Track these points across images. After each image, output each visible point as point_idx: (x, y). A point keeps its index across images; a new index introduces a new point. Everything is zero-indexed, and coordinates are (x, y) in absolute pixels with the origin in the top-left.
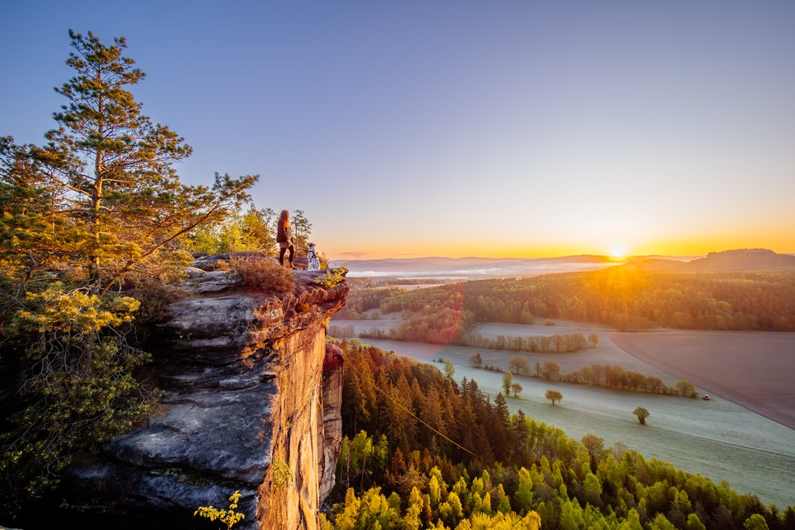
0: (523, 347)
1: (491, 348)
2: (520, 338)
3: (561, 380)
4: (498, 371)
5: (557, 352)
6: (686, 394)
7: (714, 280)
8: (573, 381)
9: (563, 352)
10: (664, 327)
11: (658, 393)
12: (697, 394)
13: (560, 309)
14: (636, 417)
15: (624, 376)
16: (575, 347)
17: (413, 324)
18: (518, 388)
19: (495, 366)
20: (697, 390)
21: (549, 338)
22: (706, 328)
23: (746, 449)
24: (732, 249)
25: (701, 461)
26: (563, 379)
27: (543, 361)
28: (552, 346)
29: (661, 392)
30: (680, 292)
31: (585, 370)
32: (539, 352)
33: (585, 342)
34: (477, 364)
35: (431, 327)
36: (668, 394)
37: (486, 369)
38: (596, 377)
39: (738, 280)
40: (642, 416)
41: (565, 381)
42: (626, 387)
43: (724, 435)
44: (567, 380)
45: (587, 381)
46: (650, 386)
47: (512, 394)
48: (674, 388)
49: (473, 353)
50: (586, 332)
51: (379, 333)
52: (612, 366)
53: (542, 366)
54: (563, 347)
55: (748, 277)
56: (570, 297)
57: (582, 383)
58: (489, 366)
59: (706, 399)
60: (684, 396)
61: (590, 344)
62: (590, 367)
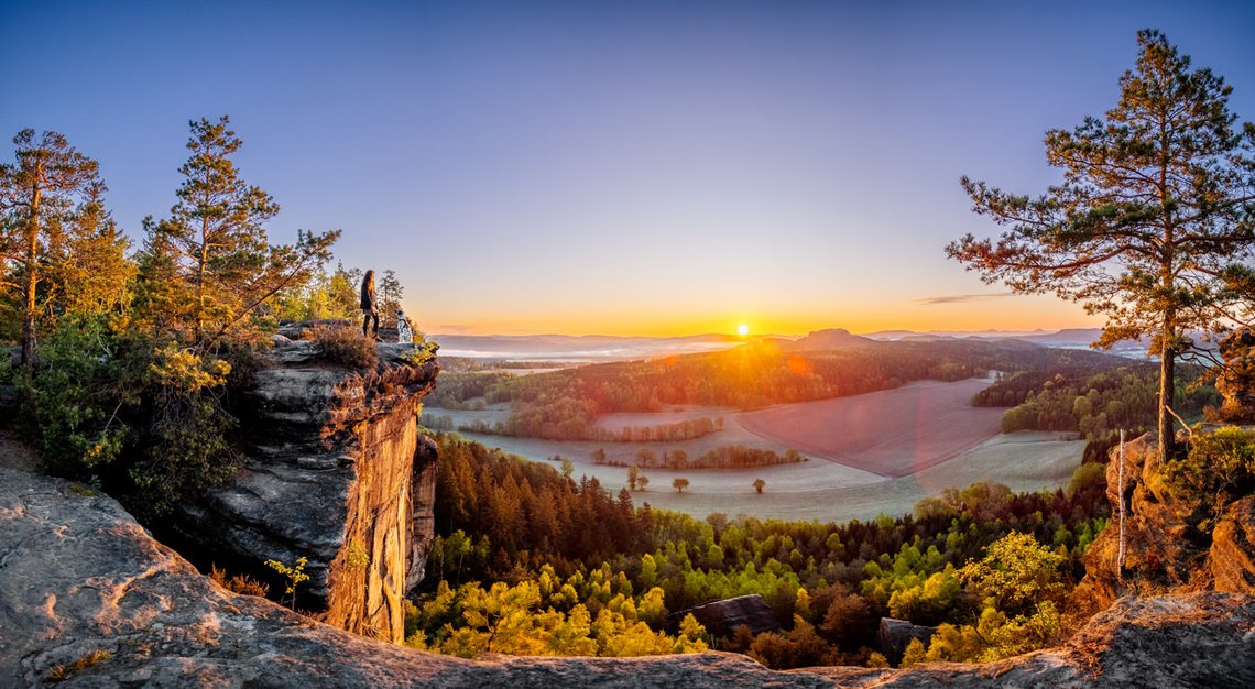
0: (650, 437)
1: (616, 441)
2: (648, 428)
3: (688, 466)
4: (623, 466)
5: (685, 439)
6: (794, 460)
8: (699, 467)
9: (692, 439)
10: (777, 403)
11: (773, 463)
12: (800, 457)
13: (688, 393)
14: (755, 488)
15: (745, 454)
16: (703, 432)
17: (524, 417)
18: (644, 481)
19: (620, 461)
20: (801, 455)
21: (678, 425)
22: (807, 400)
26: (690, 465)
27: (670, 450)
28: (680, 433)
29: (775, 461)
31: (712, 454)
32: (666, 440)
33: (712, 425)
34: (600, 459)
35: (546, 419)
36: (779, 462)
37: (610, 464)
38: (721, 458)
39: (827, 355)
40: (759, 486)
41: (692, 467)
42: (747, 463)
44: (694, 465)
45: (712, 464)
46: (766, 458)
47: (637, 488)
48: (784, 456)
49: (594, 448)
50: (712, 415)
51: (483, 427)
52: (735, 446)
53: (669, 455)
54: (691, 433)
55: (833, 352)
56: (698, 380)
57: (709, 467)
58: (613, 461)
59: (806, 460)
60: (792, 462)
61: (718, 427)
62: (715, 450)
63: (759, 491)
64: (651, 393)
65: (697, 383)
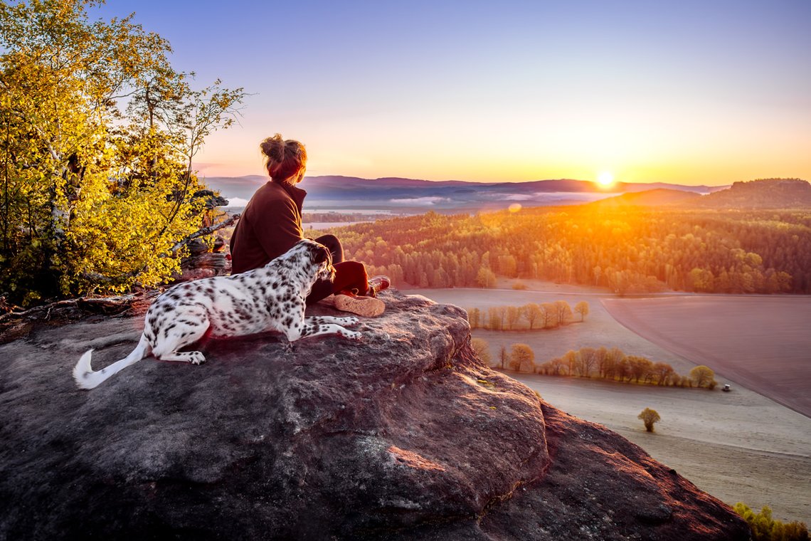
0: (480, 324)
3: (535, 372)
5: (532, 330)
6: (704, 386)
7: (742, 222)
9: (539, 330)
10: (676, 290)
11: (667, 385)
12: (715, 384)
13: (535, 264)
14: (642, 423)
15: (623, 363)
16: (555, 324)
20: (716, 379)
21: (520, 309)
22: (728, 291)
23: (774, 455)
24: (763, 178)
25: (724, 477)
26: (538, 370)
27: (512, 345)
28: (524, 321)
29: (671, 383)
30: (699, 239)
31: (571, 357)
32: (503, 330)
33: (570, 313)
36: (680, 386)
38: (585, 366)
39: (770, 223)
40: (649, 420)
41: (540, 373)
42: (625, 379)
43: (748, 439)
44: (544, 371)
45: (572, 373)
46: (656, 376)
48: (689, 377)
50: (570, 299)
52: (609, 350)
53: (509, 353)
54: (540, 323)
55: (783, 218)
56: (549, 246)
57: (565, 376)
59: (726, 390)
60: (700, 387)
61: (577, 316)
62: (577, 352)
63: (649, 428)
64: (480, 261)
65: (550, 250)
